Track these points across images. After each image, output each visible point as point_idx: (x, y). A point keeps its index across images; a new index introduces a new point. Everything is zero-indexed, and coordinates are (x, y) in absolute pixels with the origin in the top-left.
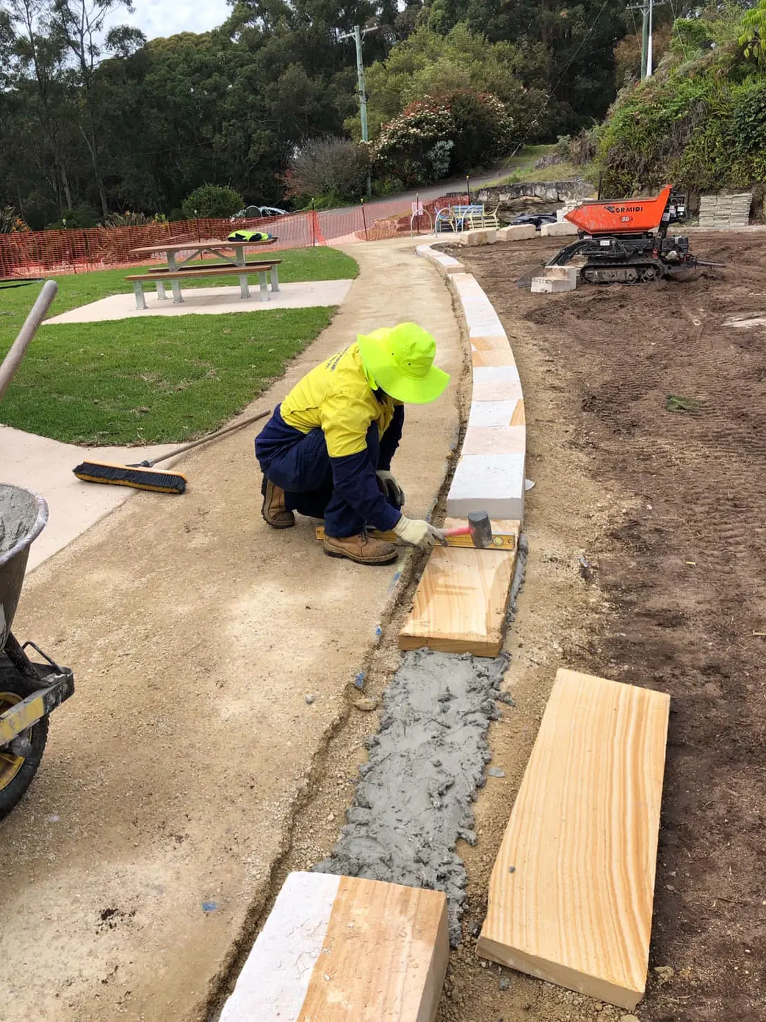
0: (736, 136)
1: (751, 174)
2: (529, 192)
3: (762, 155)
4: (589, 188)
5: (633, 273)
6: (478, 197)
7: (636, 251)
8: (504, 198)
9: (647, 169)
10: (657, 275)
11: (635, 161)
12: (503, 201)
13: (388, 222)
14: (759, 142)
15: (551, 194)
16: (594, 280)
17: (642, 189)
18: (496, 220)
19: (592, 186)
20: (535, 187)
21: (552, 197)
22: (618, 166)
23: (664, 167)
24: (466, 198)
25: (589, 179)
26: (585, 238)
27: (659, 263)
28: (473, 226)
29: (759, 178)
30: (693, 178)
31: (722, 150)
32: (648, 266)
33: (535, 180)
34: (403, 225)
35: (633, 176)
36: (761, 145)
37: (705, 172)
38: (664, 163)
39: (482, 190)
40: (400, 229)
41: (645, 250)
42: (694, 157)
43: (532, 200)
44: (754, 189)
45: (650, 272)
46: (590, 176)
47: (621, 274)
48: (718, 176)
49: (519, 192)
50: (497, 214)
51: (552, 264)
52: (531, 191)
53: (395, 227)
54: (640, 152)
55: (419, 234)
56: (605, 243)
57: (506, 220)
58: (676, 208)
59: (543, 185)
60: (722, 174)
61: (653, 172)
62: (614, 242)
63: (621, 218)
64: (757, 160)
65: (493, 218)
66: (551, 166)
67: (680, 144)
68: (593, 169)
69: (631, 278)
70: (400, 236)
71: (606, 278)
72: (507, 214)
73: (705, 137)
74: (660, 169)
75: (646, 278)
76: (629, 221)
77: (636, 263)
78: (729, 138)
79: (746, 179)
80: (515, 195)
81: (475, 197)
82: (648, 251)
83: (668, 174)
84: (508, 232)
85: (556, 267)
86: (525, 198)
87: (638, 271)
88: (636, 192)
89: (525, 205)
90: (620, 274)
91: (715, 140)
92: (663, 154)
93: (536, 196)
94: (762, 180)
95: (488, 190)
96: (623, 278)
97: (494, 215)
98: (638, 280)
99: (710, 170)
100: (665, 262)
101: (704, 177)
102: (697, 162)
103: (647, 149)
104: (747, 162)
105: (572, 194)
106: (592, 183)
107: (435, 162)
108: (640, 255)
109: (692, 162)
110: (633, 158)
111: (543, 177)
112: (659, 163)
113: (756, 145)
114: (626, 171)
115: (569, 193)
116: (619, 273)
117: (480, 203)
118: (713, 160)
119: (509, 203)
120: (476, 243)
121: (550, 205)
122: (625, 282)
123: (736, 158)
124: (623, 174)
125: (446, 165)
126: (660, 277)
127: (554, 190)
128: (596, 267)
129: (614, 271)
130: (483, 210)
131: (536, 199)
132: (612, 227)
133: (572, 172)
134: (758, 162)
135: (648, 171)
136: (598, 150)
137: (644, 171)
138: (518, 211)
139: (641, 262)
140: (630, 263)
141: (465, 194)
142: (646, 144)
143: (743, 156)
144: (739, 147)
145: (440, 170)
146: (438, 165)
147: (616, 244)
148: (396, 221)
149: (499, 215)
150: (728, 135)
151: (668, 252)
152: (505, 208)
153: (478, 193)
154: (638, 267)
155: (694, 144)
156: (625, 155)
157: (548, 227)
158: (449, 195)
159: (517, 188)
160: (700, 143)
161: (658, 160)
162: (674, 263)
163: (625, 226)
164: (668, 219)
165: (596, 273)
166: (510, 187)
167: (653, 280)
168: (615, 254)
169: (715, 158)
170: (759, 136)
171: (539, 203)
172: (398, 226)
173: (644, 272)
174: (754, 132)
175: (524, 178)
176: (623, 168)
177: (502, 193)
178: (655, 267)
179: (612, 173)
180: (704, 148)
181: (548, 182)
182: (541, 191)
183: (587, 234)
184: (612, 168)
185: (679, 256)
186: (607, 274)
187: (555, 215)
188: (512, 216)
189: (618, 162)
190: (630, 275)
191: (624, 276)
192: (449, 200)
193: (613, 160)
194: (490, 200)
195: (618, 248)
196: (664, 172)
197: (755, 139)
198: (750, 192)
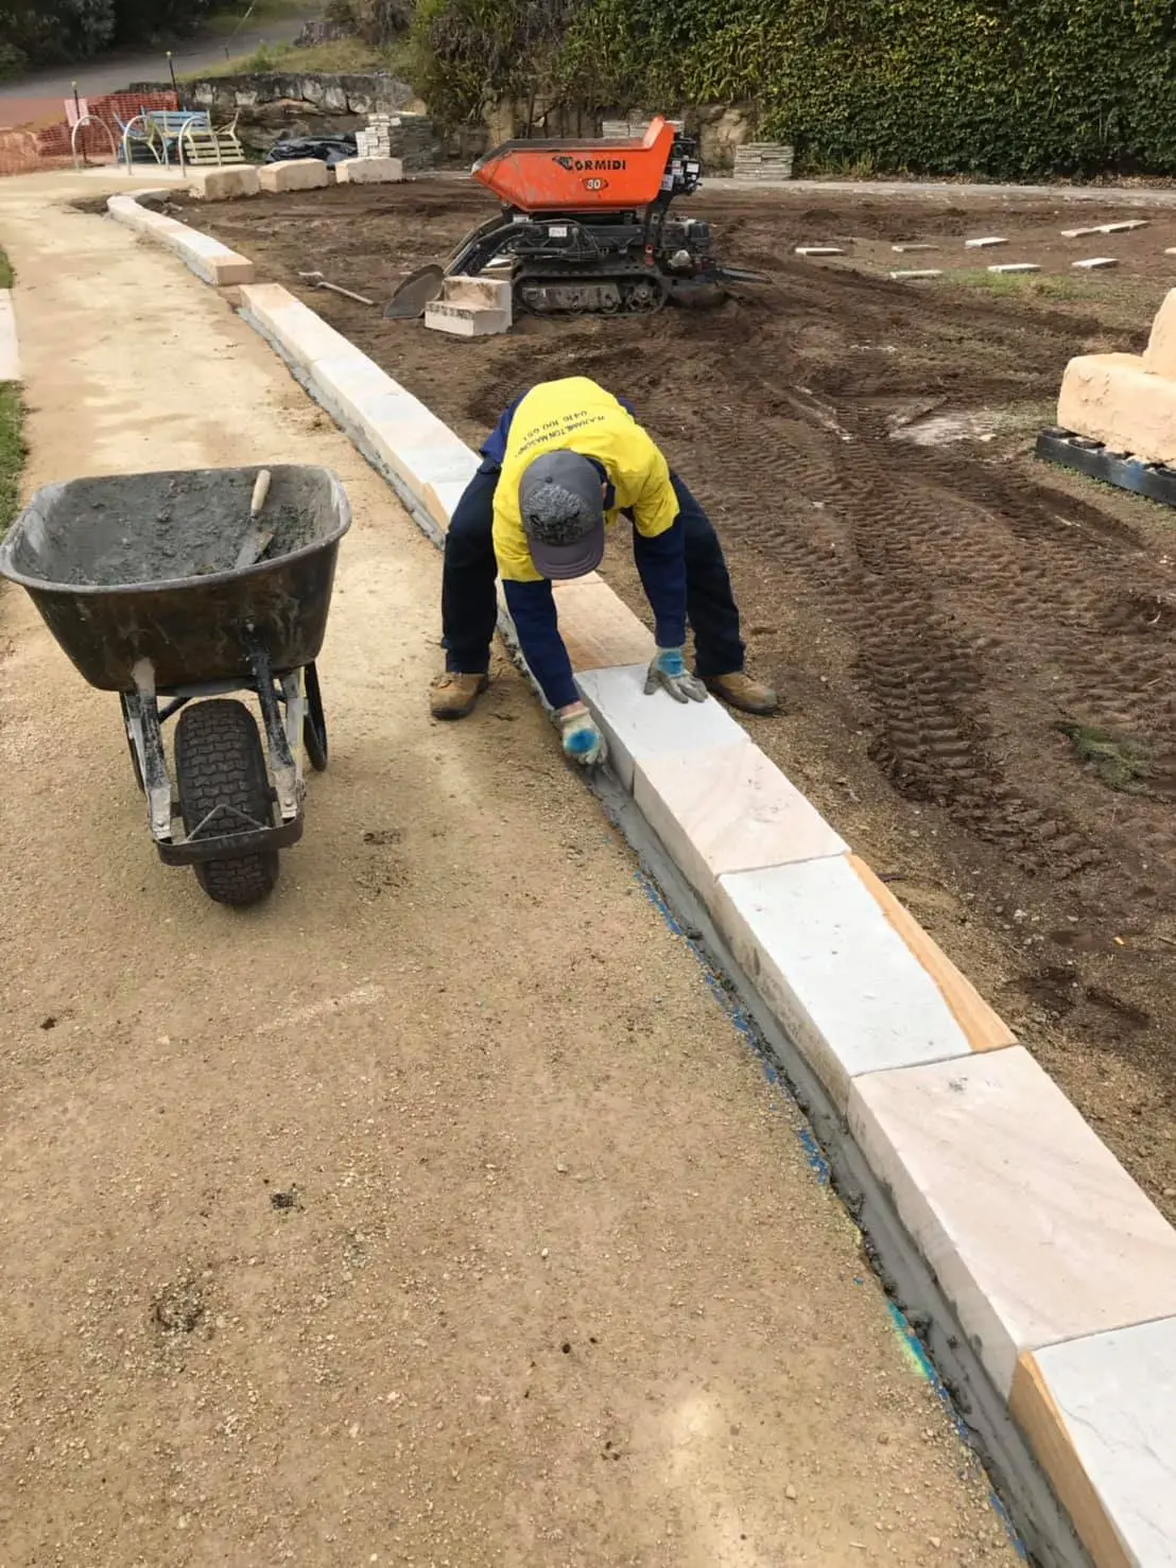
0: (650, 15)
1: (678, 86)
2: (291, 92)
3: (693, 53)
4: (405, 92)
5: (611, 291)
6: (194, 94)
7: (614, 249)
8: (245, 100)
9: (505, 64)
10: (656, 296)
11: (482, 47)
12: (244, 107)
13: (19, 137)
14: (689, 30)
15: (334, 99)
16: (541, 306)
17: (498, 101)
18: (236, 143)
19: (409, 89)
20: (303, 84)
21: (336, 103)
22: (453, 54)
23: (533, 60)
24: (170, 96)
25: (400, 73)
26: (517, 219)
27: (658, 274)
28: (195, 153)
29: (692, 95)
30: (584, 86)
31: (628, 40)
32: (640, 279)
33: (300, 69)
34: (51, 144)
35: (482, 75)
36: (691, 35)
37: (603, 77)
38: (533, 55)
39: (201, 81)
40: (45, 152)
41: (631, 247)
42: (583, 48)
43: (300, 108)
44: (684, 114)
45: (643, 292)
46: (402, 69)
47: (590, 295)
48: (626, 85)
49: (272, 91)
50: (235, 131)
51: (457, 271)
52: (296, 90)
53: (34, 148)
54: (490, 31)
55: (88, 165)
56: (557, 232)
57: (254, 144)
58: (684, 164)
59: (318, 80)
60: (630, 83)
61: (516, 69)
62: (575, 230)
63: (585, 181)
64: (687, 62)
65: (229, 138)
66: (324, 44)
67: (558, 21)
68: (406, 55)
69: (609, 304)
70: (49, 167)
71: (563, 301)
72: (256, 131)
73: (599, 12)
74: (528, 67)
75: (635, 303)
76: (601, 189)
77: (616, 273)
78: (636, 17)
79: (671, 95)
80: (265, 95)
81: (188, 95)
82: (636, 250)
83: (542, 75)
84: (278, 174)
85: (464, 278)
86: (285, 102)
87: (621, 289)
88: (489, 105)
89: (287, 116)
90: (588, 294)
91: (616, 20)
92: (530, 38)
93: (305, 100)
94: (695, 98)
95: (212, 81)
96: (593, 303)
97: (231, 133)
98: (622, 307)
99: (611, 73)
100: (668, 270)
101: (602, 86)
102: (590, 58)
103: (502, 25)
104: (670, 65)
105: (374, 100)
106: (407, 82)
107: (87, 18)
108: (623, 257)
109: (581, 56)
110: (478, 40)
111: (314, 63)
112: (525, 54)
113: (684, 34)
114: (468, 63)
115: (369, 101)
116: (586, 294)
117: (200, 108)
118: (615, 55)
119: (257, 110)
120: (221, 194)
121: (333, 120)
122: (598, 310)
123: (651, 55)
124: (464, 70)
125: (109, 25)
126: (662, 300)
127: (339, 90)
128: (541, 281)
129: (578, 288)
130: (209, 121)
131: (306, 105)
132: (569, 199)
133: (366, 57)
134: (688, 66)
135: (507, 68)
136: (411, 20)
137: (499, 68)
138: (276, 128)
139: (628, 272)
140: (607, 273)
141: (167, 87)
142: (499, 17)
143: (665, 53)
144: (655, 35)
145: (97, 34)
146: (91, 24)
147: (580, 234)
148: (34, 136)
149: (240, 132)
150: (637, 12)
151: (672, 251)
152: (248, 121)
153: (194, 86)
154: (622, 281)
155: (581, 24)
156: (464, 35)
157: (349, 166)
158: (137, 88)
159: (267, 82)
160: (591, 22)
161: (522, 47)
162: (682, 273)
163: (593, 198)
164: (669, 187)
165: (544, 291)
166: (254, 79)
167: (647, 305)
168: (580, 254)
169: (618, 53)
170: (689, 18)
171: (314, 114)
172: (40, 145)
173: (632, 290)
174: (680, 10)
175: (278, 64)
176: (463, 58)
177: (241, 91)
178: (652, 282)
179: (445, 65)
180: (598, 33)
181: (327, 75)
182: (315, 91)
183: (519, 211)
184: (442, 56)
185: (692, 262)
186: (564, 295)
187: (353, 141)
188: (266, 137)
189: (453, 46)
190: (608, 297)
191: (596, 299)
192: (136, 98)
193: (444, 42)
194: (219, 102)
195: (584, 243)
196: (534, 72)
197: (682, 23)
198: (680, 119)
